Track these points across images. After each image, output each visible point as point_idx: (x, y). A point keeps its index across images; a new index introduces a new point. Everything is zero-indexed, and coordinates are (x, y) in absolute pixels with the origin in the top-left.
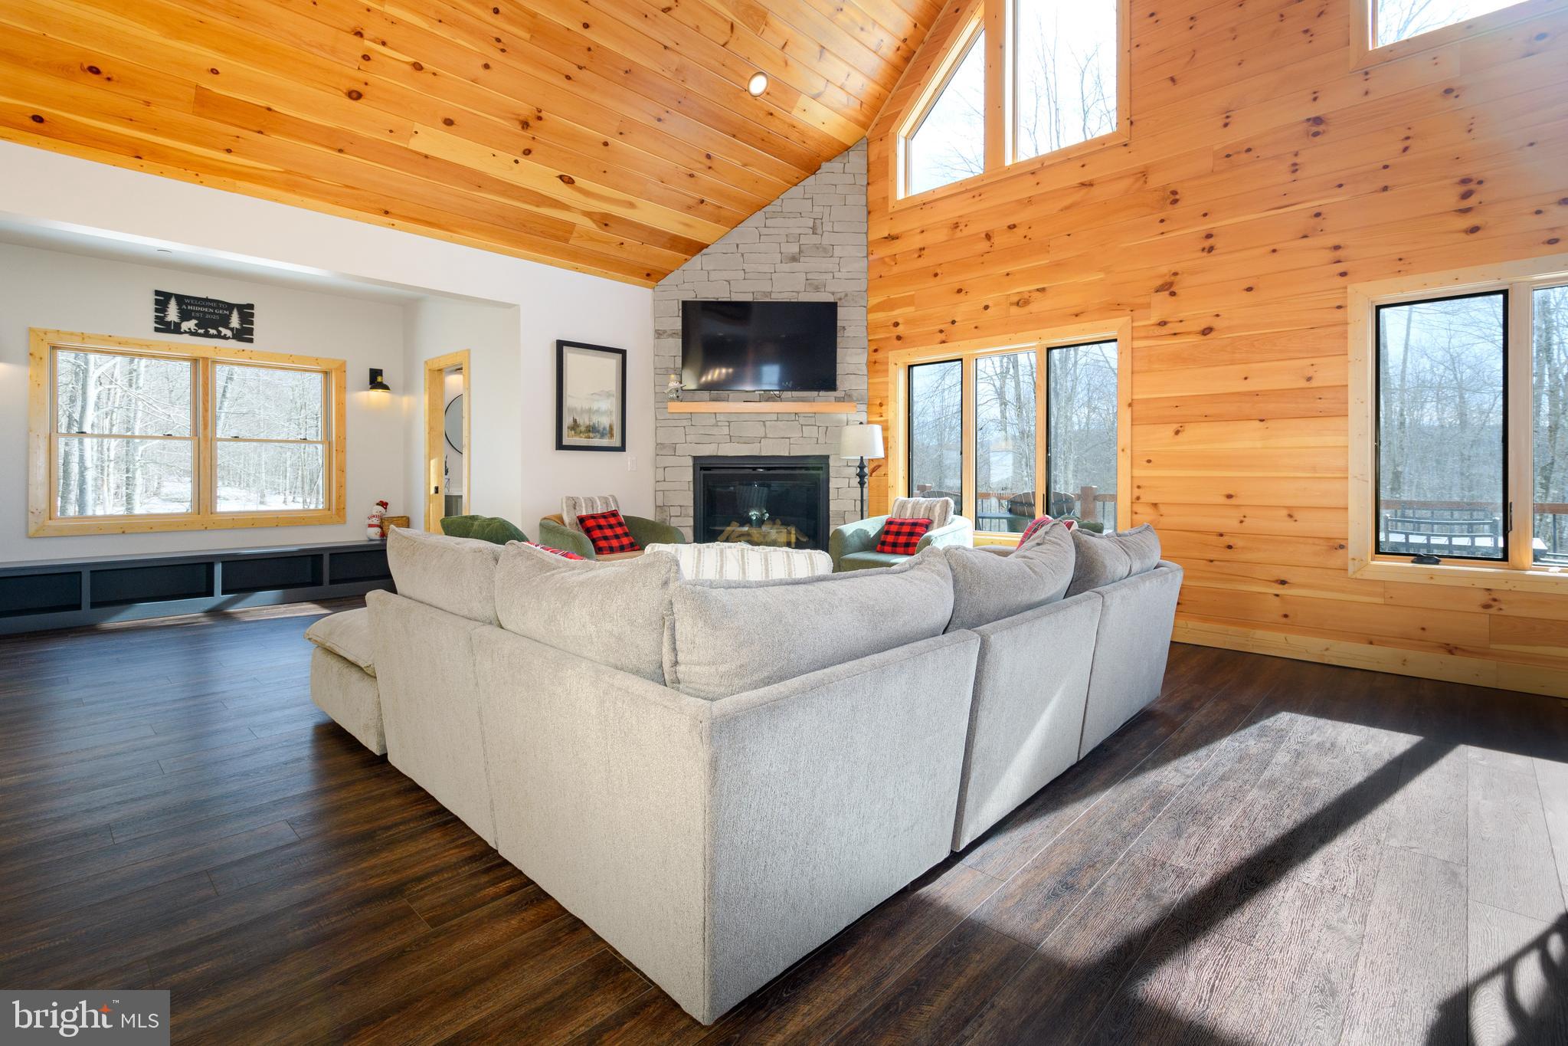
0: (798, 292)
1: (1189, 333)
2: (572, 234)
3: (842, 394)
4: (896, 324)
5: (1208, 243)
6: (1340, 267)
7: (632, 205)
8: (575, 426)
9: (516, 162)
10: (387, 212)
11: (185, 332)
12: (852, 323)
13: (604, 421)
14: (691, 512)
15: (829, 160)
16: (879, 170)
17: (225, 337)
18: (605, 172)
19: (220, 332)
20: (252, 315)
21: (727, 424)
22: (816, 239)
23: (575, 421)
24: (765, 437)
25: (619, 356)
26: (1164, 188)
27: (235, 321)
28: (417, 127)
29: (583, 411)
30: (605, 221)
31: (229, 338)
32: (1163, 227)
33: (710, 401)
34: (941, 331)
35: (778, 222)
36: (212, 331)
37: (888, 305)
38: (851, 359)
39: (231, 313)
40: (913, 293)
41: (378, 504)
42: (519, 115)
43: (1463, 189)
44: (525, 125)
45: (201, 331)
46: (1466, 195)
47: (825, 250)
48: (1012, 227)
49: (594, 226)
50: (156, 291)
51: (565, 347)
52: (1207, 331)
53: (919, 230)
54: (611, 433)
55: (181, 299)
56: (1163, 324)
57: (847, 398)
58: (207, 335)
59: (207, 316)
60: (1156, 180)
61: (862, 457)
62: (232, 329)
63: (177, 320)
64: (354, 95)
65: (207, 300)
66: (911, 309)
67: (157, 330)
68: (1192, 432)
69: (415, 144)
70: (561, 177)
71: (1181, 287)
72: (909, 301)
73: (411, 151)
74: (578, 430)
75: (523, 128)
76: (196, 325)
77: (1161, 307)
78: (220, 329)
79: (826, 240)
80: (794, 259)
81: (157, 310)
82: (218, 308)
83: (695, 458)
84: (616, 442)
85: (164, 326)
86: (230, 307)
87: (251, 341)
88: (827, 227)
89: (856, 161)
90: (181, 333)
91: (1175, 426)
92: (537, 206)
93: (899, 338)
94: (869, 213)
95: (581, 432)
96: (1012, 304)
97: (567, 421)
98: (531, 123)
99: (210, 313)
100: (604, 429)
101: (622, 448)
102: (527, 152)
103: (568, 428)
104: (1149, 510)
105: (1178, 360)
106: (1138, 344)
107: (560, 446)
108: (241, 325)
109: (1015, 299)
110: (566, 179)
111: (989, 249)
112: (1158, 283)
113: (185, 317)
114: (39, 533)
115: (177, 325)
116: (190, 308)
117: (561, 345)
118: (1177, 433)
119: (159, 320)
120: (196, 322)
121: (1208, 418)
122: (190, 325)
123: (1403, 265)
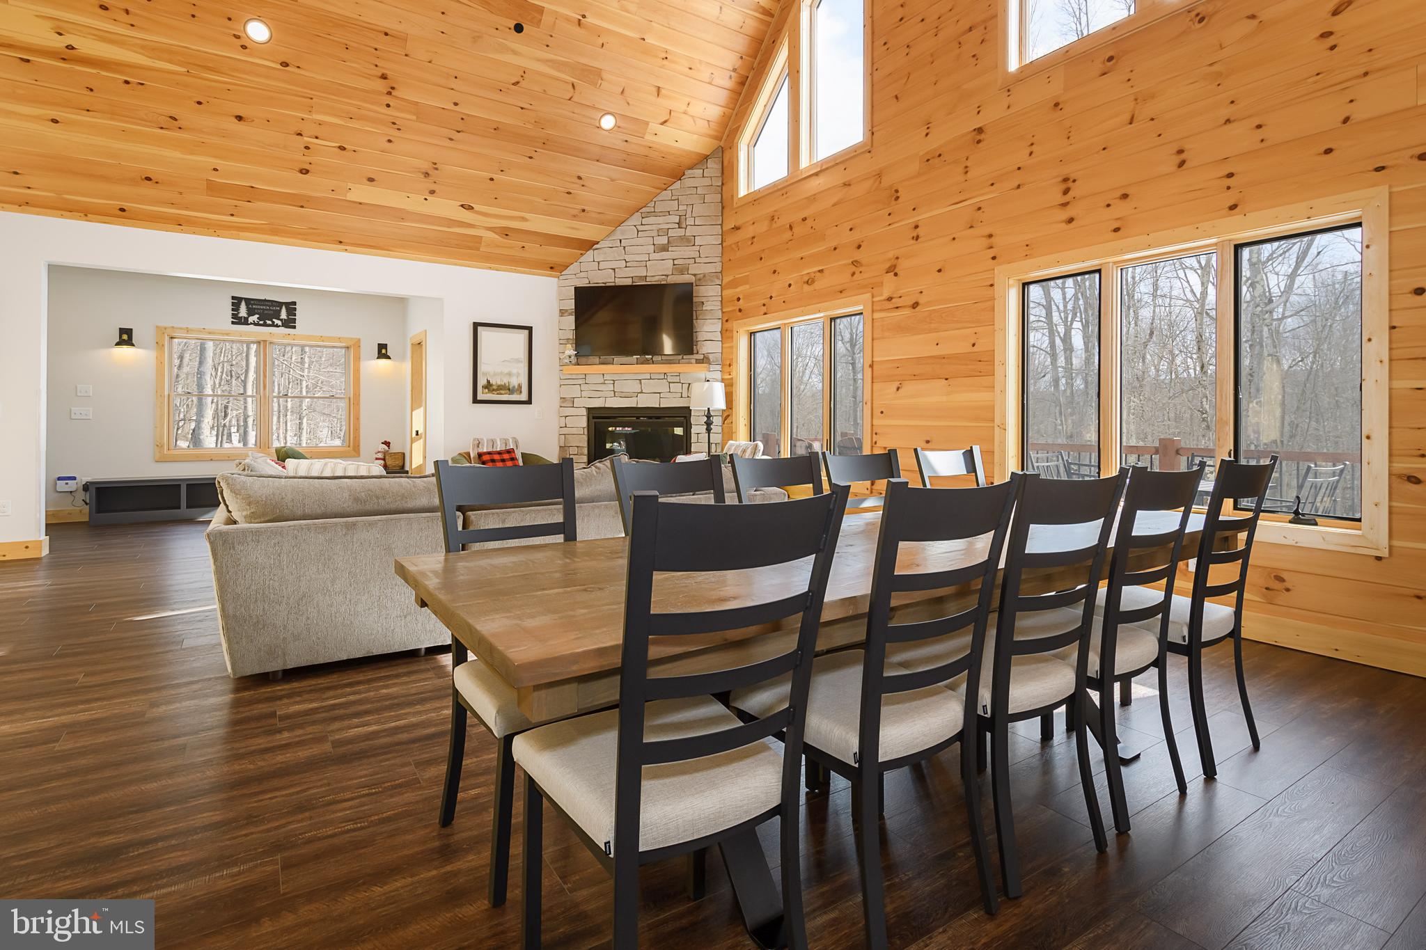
0: (667, 276)
1: (905, 307)
2: (481, 243)
3: (702, 357)
4: (739, 299)
5: (916, 233)
6: (992, 253)
7: (524, 219)
8: (488, 386)
9: (426, 199)
10: (341, 242)
11: (251, 324)
12: (710, 298)
13: (514, 382)
14: (586, 451)
15: (691, 168)
16: (727, 173)
17: (277, 326)
18: (496, 198)
19: (273, 322)
20: (295, 309)
21: (612, 382)
22: (681, 232)
23: (488, 382)
24: (641, 392)
25: (526, 332)
26: (891, 187)
27: (284, 315)
28: (350, 185)
29: (495, 374)
30: (506, 233)
31: (280, 326)
32: (890, 219)
33: (600, 364)
34: (764, 305)
35: (651, 220)
36: (269, 322)
37: (734, 284)
38: (708, 330)
39: (281, 309)
40: (748, 273)
41: (382, 443)
42: (419, 168)
43: (1064, 186)
44: (427, 175)
45: (261, 322)
46: (1066, 192)
47: (688, 240)
48: (804, 219)
49: (497, 236)
50: (232, 297)
51: (479, 327)
52: (915, 305)
53: (752, 223)
54: (519, 390)
55: (248, 301)
56: (890, 299)
57: (705, 360)
58: (265, 325)
59: (266, 312)
60: (887, 180)
61: (709, 409)
62: (281, 320)
63: (246, 316)
64: (304, 172)
65: (265, 300)
66: (747, 286)
67: (233, 323)
68: (906, 388)
69: (351, 196)
70: (462, 206)
71: (903, 265)
72: (745, 281)
73: (350, 201)
74: (491, 388)
75: (425, 176)
76: (258, 318)
77: (889, 286)
78: (274, 320)
79: (690, 232)
80: (664, 248)
81: (233, 310)
82: (273, 306)
83: (589, 410)
84: (524, 397)
85: (237, 320)
86: (280, 304)
87: (294, 327)
88: (690, 221)
89: (713, 166)
90: (249, 324)
91: (897, 384)
92: (449, 227)
93: (741, 310)
94: (723, 208)
95: (494, 390)
96: (804, 283)
97: (482, 382)
98: (430, 173)
99: (267, 310)
100: (514, 387)
101: (529, 402)
102: (432, 192)
103: (483, 387)
105: (901, 329)
106: (877, 315)
107: (475, 401)
108: (288, 316)
109: (806, 279)
110: (467, 207)
111: (791, 238)
112: (888, 265)
113: (251, 313)
114: (162, 460)
115: (246, 319)
116: (254, 307)
117: (476, 325)
118: (898, 389)
119: (235, 316)
120: (258, 316)
121: (915, 377)
122: (254, 318)
123: (1029, 250)
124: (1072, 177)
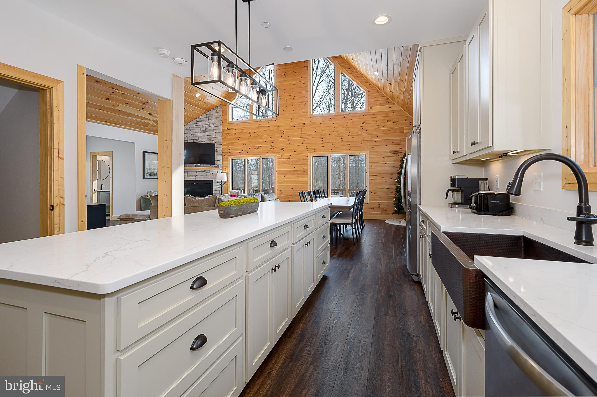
0: (205, 140)
1: (286, 158)
2: (149, 125)
3: (216, 165)
4: (229, 150)
5: (289, 142)
6: (307, 150)
8: (148, 173)
9: (140, 111)
12: (219, 148)
13: (155, 172)
15: (212, 109)
16: (225, 113)
22: (210, 127)
23: (148, 171)
24: (197, 176)
26: (282, 130)
28: (119, 105)
29: (150, 169)
32: (282, 138)
34: (240, 153)
35: (200, 123)
37: (227, 145)
38: (218, 157)
40: (233, 143)
42: (143, 102)
43: (322, 140)
46: (322, 141)
47: (212, 131)
48: (255, 132)
49: (155, 123)
51: (146, 153)
52: (289, 158)
53: (235, 129)
56: (282, 156)
57: (217, 166)
60: (281, 128)
61: (221, 181)
64: (108, 99)
66: (233, 147)
68: (286, 176)
69: (118, 108)
71: (285, 149)
72: (232, 145)
75: (143, 104)
77: (282, 153)
79: (212, 128)
80: (204, 132)
88: (212, 125)
89: (219, 110)
91: (284, 176)
92: (143, 120)
93: (230, 153)
94: (222, 122)
96: (255, 148)
97: (146, 172)
102: (143, 109)
104: (280, 191)
105: (284, 163)
106: (278, 159)
107: (144, 178)
110: (150, 114)
111: (250, 136)
112: (281, 148)
117: (144, 152)
118: (284, 177)
121: (289, 174)
123: (315, 151)
124: (324, 138)
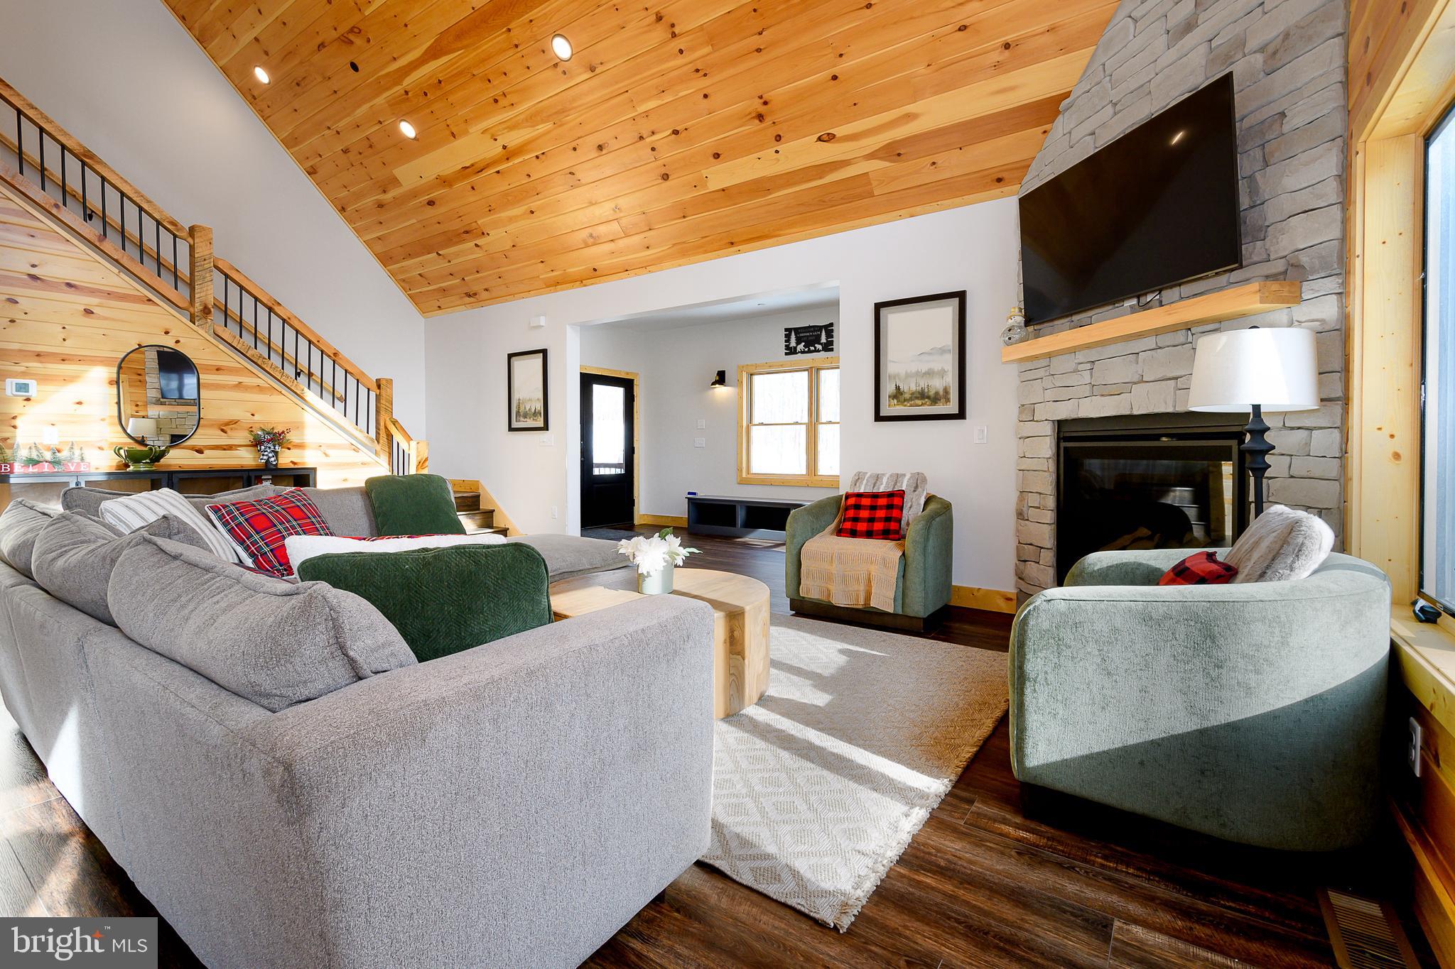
2: (871, 184)
3: (1279, 266)
7: (910, 117)
8: (898, 395)
9: (777, 152)
10: (732, 243)
11: (799, 352)
13: (937, 385)
14: (1051, 502)
17: (819, 351)
18: (855, 104)
19: (815, 348)
20: (832, 331)
21: (1089, 366)
23: (898, 388)
24: (1140, 381)
25: (957, 302)
27: (823, 340)
28: (704, 173)
29: (908, 376)
30: (893, 152)
31: (821, 350)
36: (812, 348)
39: (821, 333)
42: (750, 113)
44: (760, 117)
45: (806, 350)
49: (887, 164)
50: (785, 328)
51: (882, 309)
54: (945, 397)
55: (797, 330)
58: (810, 352)
59: (810, 338)
62: (821, 344)
63: (795, 345)
64: (665, 177)
65: (810, 327)
67: (786, 354)
69: (712, 186)
70: (820, 139)
73: (714, 191)
74: (902, 398)
75: (760, 121)
76: (804, 346)
78: (816, 345)
81: (786, 341)
82: (815, 331)
83: (1060, 424)
84: (953, 408)
85: (791, 351)
86: (820, 328)
87: (832, 350)
90: (797, 353)
92: (821, 178)
95: (905, 400)
97: (888, 389)
98: (763, 112)
99: (811, 336)
100: (937, 393)
101: (961, 415)
102: (778, 138)
103: (889, 397)
107: (879, 418)
108: (826, 339)
110: (825, 138)
113: (798, 343)
114: (743, 482)
115: (795, 348)
116: (801, 335)
117: (879, 307)
119: (787, 347)
120: (803, 344)
122: (801, 347)
